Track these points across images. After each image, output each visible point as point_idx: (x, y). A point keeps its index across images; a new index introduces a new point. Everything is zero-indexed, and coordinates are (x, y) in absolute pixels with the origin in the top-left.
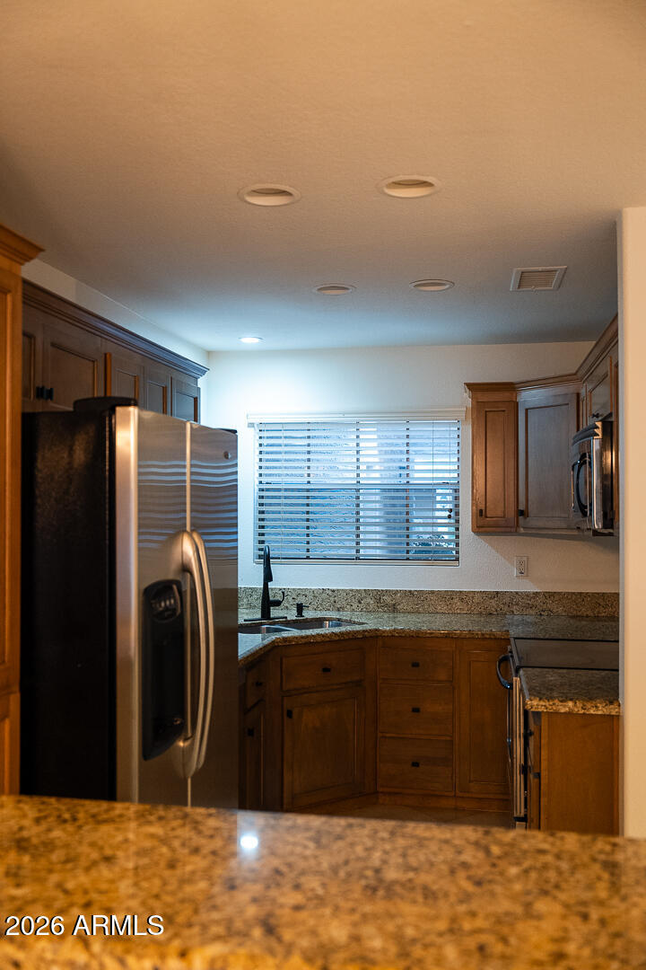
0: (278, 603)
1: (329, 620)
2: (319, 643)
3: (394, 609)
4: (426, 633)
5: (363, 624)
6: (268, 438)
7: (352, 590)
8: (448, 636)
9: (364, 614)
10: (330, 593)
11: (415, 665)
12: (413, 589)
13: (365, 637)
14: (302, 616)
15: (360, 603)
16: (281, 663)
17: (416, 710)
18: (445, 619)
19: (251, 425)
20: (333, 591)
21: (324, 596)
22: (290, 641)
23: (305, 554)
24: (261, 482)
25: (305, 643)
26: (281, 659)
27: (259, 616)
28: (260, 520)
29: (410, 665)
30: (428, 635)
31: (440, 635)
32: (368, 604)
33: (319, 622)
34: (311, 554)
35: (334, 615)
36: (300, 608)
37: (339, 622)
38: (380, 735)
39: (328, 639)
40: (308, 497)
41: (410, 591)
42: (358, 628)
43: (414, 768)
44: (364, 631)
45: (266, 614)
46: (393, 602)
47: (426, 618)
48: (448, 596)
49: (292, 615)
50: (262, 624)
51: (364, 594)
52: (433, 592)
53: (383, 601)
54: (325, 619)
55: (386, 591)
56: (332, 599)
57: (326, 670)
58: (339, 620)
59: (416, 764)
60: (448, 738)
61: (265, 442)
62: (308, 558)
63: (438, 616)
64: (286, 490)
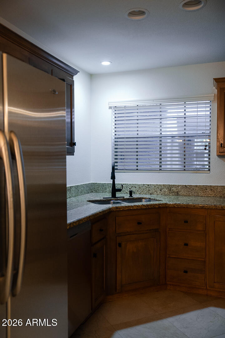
0: (120, 190)
1: (145, 198)
2: (135, 209)
3: (177, 194)
4: (191, 206)
5: (160, 200)
6: (118, 114)
7: (157, 185)
8: (202, 208)
9: (163, 196)
10: (147, 186)
11: (186, 222)
12: (187, 185)
13: (159, 207)
14: (133, 197)
15: (161, 191)
16: (116, 220)
17: (186, 245)
18: (203, 199)
19: (110, 108)
20: (148, 185)
21: (144, 187)
22: (120, 209)
23: (136, 168)
24: (116, 135)
25: (128, 210)
26: (116, 218)
27: (111, 196)
28: (115, 152)
29: (183, 222)
30: (192, 207)
31: (199, 207)
32: (165, 192)
33: (140, 200)
34: (138, 168)
35: (148, 196)
36: (131, 193)
37: (150, 200)
38: (168, 256)
39: (140, 208)
40: (137, 141)
41: (185, 186)
42: (157, 202)
43: (184, 274)
44: (159, 204)
45: (114, 195)
46: (177, 191)
47: (193, 198)
48: (204, 188)
49: (127, 196)
50: (111, 200)
51: (163, 187)
52: (196, 186)
53: (171, 190)
54: (143, 198)
55: (174, 185)
56: (148, 189)
57: (139, 223)
58: (150, 199)
59: (186, 272)
60: (203, 260)
61: (117, 115)
62: (137, 170)
63: (199, 198)
64: (127, 138)
